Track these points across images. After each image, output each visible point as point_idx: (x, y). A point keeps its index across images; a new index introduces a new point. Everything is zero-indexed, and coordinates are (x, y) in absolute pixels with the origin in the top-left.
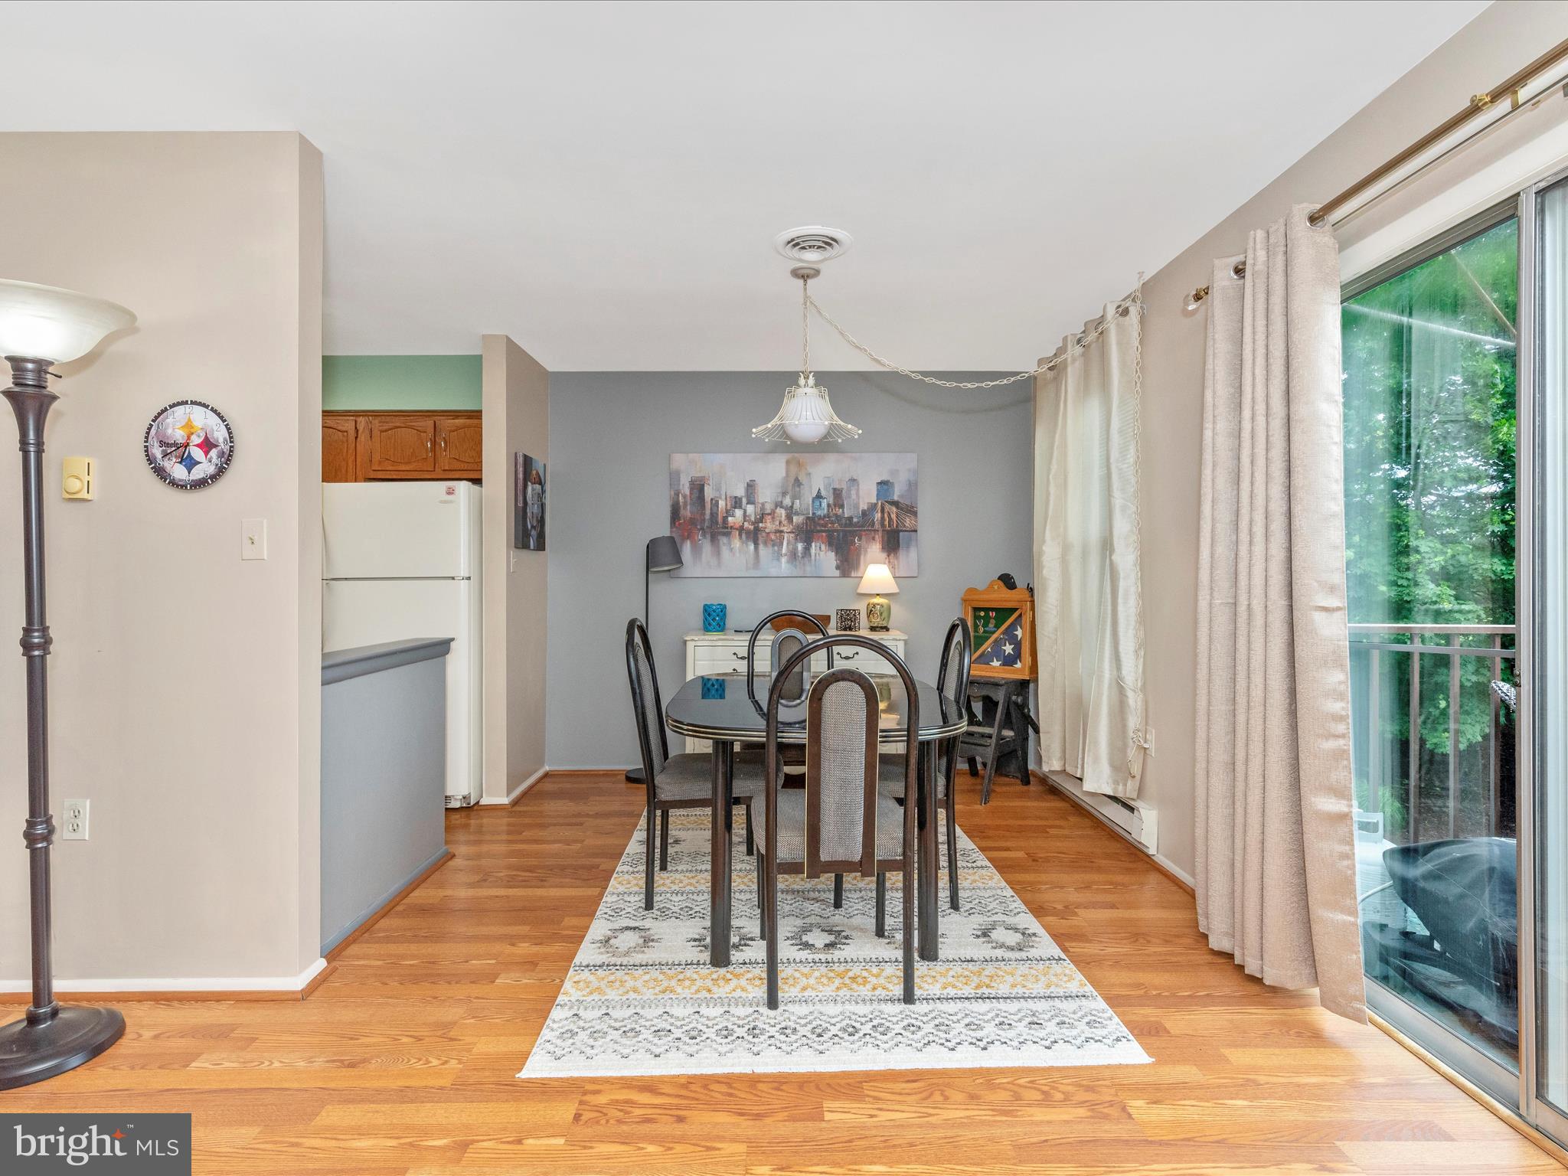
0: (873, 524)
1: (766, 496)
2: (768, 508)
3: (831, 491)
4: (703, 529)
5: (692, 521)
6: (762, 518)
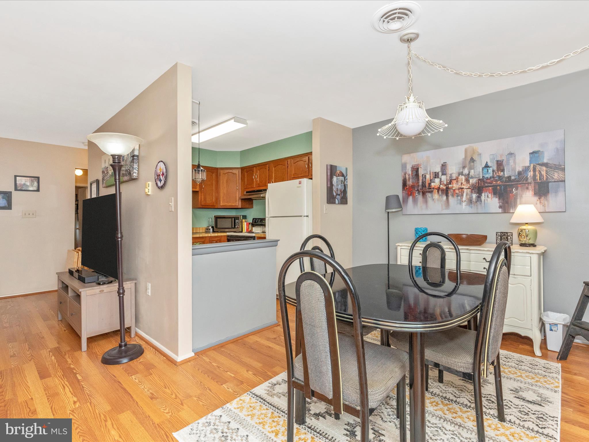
0: (527, 179)
1: (453, 170)
2: (454, 176)
3: (495, 162)
4: (418, 190)
5: (413, 187)
6: (450, 182)
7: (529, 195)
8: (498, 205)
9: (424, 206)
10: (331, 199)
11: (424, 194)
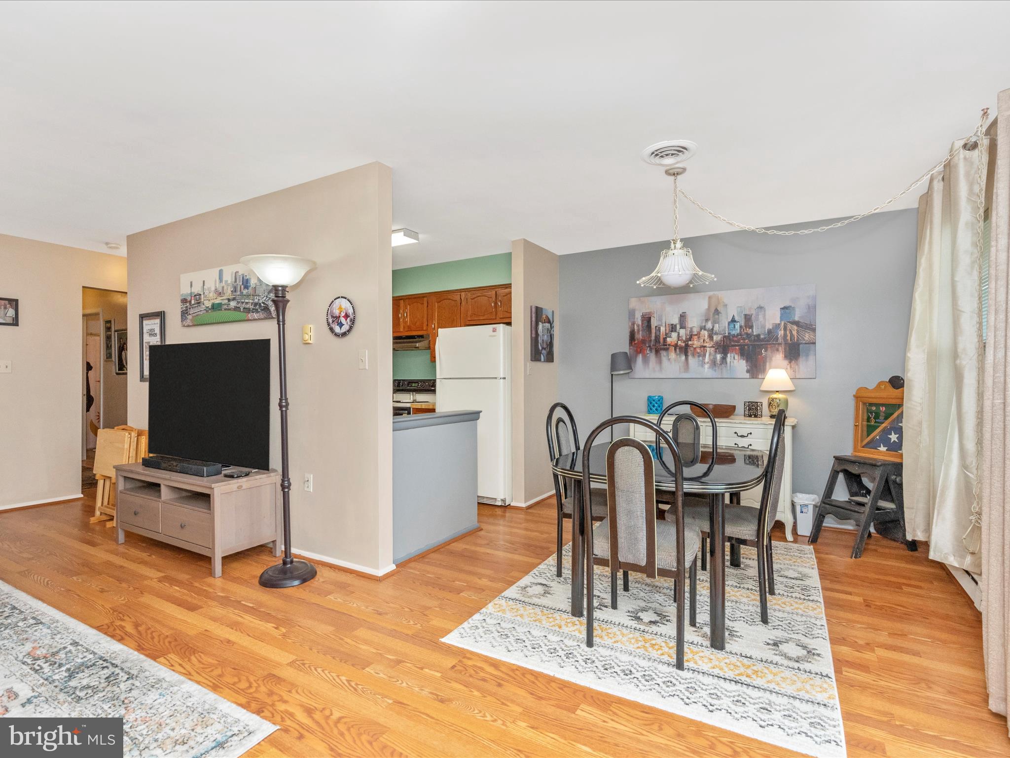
0: (777, 339)
1: (694, 323)
2: (695, 331)
3: (743, 317)
4: (650, 346)
5: (643, 341)
6: (691, 338)
7: (779, 357)
8: (745, 368)
9: (657, 368)
10: (535, 356)
11: (657, 352)
